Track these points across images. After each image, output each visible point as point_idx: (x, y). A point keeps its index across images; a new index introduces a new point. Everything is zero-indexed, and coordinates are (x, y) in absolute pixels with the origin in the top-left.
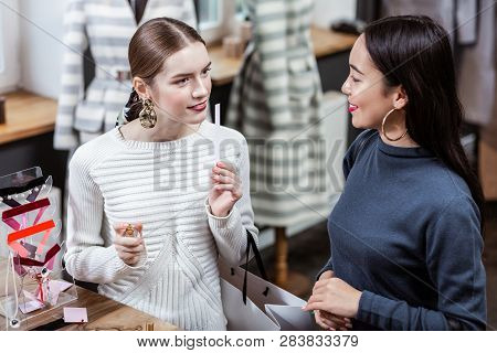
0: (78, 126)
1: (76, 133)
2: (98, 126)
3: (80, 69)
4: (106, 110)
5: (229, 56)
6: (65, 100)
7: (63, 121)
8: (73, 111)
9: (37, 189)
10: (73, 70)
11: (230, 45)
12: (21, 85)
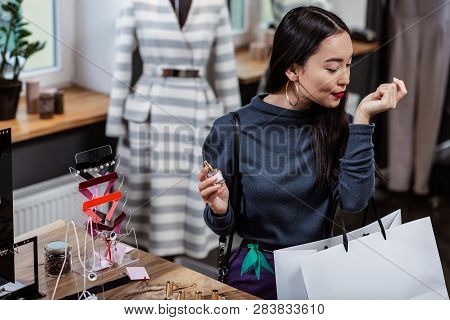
0: (127, 117)
1: (125, 123)
2: (145, 117)
3: (130, 67)
4: (152, 103)
5: (254, 59)
6: (117, 93)
7: (114, 112)
8: (123, 103)
10: (123, 67)
11: (255, 49)
12: (75, 81)
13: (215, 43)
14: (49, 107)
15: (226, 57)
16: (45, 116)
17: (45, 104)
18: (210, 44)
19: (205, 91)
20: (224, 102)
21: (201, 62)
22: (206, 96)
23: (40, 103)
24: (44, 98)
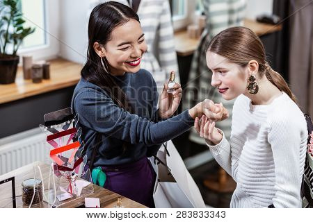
9: (69, 122)
11: (192, 31)
12: (60, 55)
13: (159, 28)
14: (39, 74)
15: (168, 38)
16: (37, 81)
17: (36, 72)
18: (155, 28)
19: (151, 63)
20: (166, 70)
21: (149, 41)
22: (153, 66)
23: (32, 71)
24: (35, 68)
